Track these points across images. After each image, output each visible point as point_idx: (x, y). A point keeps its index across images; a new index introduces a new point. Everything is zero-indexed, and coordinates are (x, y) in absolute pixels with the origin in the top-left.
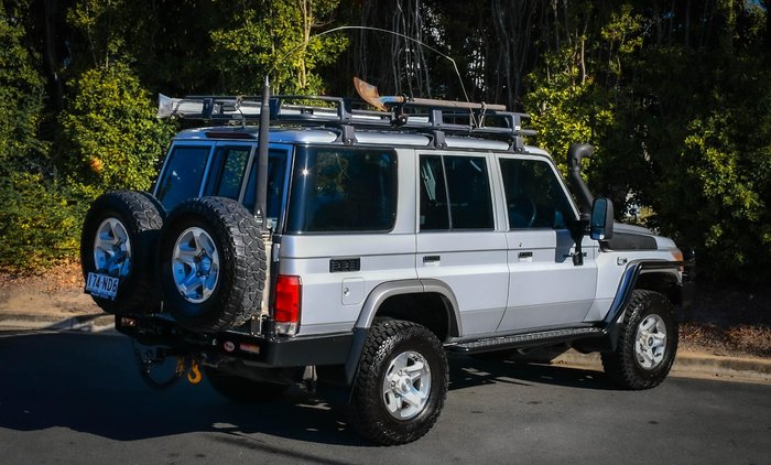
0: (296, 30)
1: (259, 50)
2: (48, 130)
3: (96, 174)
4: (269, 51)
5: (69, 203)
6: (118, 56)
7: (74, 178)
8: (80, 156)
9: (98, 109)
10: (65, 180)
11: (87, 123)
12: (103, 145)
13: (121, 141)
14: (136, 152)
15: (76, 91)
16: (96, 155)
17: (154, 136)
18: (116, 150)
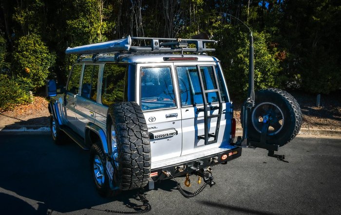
0: (98, 20)
1: (85, 27)
2: (8, 59)
3: (28, 73)
4: (88, 28)
5: (19, 84)
6: (33, 31)
7: (20, 75)
8: (22, 67)
9: (27, 50)
10: (16, 76)
11: (23, 56)
12: (29, 63)
13: (36, 61)
14: (42, 65)
15: (18, 44)
16: (27, 67)
17: (48, 59)
18: (34, 65)
